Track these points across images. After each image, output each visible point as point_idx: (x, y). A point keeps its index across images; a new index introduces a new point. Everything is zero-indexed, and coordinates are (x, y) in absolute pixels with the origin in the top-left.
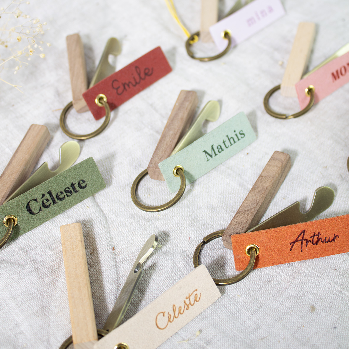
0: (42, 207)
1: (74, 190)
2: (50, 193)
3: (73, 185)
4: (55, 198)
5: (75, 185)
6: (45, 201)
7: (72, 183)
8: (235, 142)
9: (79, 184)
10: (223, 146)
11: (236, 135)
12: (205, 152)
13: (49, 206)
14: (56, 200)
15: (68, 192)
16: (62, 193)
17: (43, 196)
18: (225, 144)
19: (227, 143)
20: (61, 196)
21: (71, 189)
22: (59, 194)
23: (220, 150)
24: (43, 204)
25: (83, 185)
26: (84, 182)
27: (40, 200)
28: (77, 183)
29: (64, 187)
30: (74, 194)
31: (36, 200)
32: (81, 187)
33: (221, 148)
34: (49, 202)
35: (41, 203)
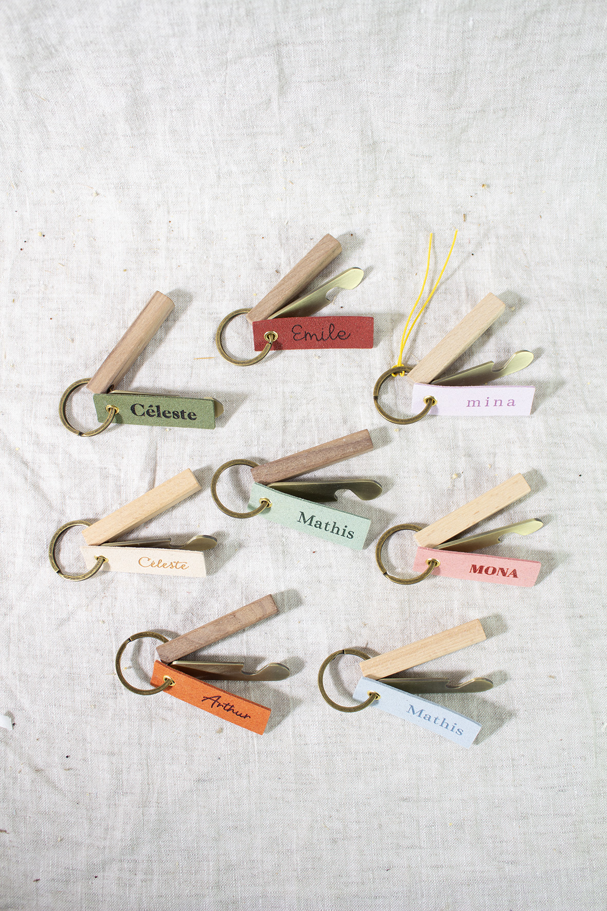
0: (145, 413)
1: (182, 416)
2: (158, 407)
3: (183, 412)
4: (161, 413)
5: (185, 414)
6: (151, 411)
7: (183, 411)
8: (337, 533)
9: (189, 415)
10: (323, 526)
11: (344, 530)
12: (303, 514)
13: (153, 416)
14: (162, 415)
15: (176, 415)
16: (169, 412)
17: (151, 406)
18: (326, 526)
19: (330, 528)
20: (168, 415)
21: (180, 414)
22: (167, 412)
23: (318, 526)
24: (148, 412)
25: (193, 417)
26: (194, 415)
27: (146, 408)
28: (188, 413)
29: (174, 410)
30: (180, 419)
31: (143, 406)
32: (190, 418)
33: (320, 525)
34: (154, 414)
35: (146, 410)
